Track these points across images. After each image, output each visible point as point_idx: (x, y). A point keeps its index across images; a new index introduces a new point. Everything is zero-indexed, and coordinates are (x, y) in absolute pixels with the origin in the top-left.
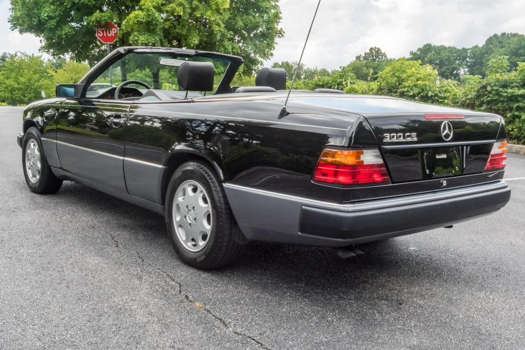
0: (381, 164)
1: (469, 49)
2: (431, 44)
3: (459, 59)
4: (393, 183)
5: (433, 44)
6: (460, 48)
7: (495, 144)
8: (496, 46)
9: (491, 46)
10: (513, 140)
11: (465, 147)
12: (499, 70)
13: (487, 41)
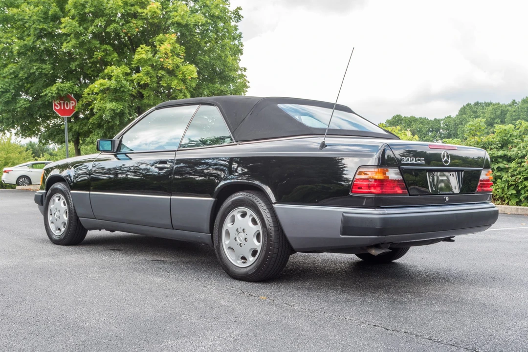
0: (401, 180)
1: (442, 120)
2: (401, 115)
3: (432, 131)
4: (410, 195)
5: (403, 115)
6: (432, 119)
7: (483, 171)
8: (470, 116)
9: (464, 116)
10: (497, 201)
11: (460, 172)
12: (478, 133)
13: (460, 111)
